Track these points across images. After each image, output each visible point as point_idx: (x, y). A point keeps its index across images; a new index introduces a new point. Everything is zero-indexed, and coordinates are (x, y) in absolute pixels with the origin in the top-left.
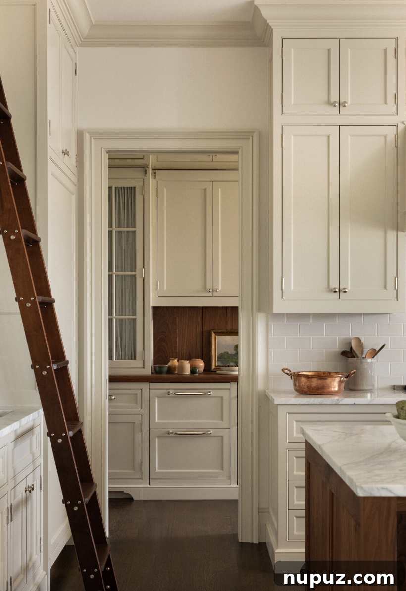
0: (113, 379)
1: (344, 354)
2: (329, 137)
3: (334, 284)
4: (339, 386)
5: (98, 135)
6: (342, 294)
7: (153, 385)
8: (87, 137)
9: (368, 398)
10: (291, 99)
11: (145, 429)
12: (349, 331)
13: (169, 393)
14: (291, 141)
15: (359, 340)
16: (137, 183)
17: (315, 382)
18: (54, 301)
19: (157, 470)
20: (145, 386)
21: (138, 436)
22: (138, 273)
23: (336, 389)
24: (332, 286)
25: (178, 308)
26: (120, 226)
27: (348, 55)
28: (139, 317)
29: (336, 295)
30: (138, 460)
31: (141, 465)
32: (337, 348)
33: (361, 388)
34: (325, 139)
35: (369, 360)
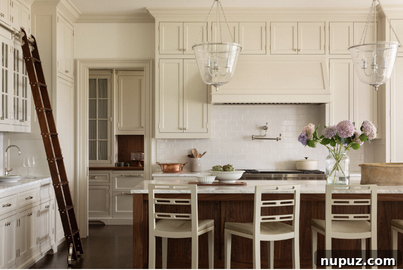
0: (91, 169)
1: (189, 156)
2: (179, 64)
3: (181, 126)
4: (180, 169)
5: (84, 61)
6: (184, 130)
7: (115, 172)
8: (78, 62)
9: (198, 175)
10: (163, 48)
11: (111, 192)
12: (191, 146)
13: (122, 175)
14: (163, 66)
15: (195, 150)
16: (108, 77)
17: (171, 167)
18: (57, 134)
19: (116, 211)
20: (111, 172)
21: (107, 195)
22: (108, 119)
23: (178, 170)
24: (180, 127)
25: (129, 135)
26: (100, 97)
27: (187, 29)
28: (109, 140)
29: (182, 131)
30: (107, 206)
31: (109, 208)
32: (187, 154)
33: (194, 170)
34: (177, 65)
35: (199, 159)
